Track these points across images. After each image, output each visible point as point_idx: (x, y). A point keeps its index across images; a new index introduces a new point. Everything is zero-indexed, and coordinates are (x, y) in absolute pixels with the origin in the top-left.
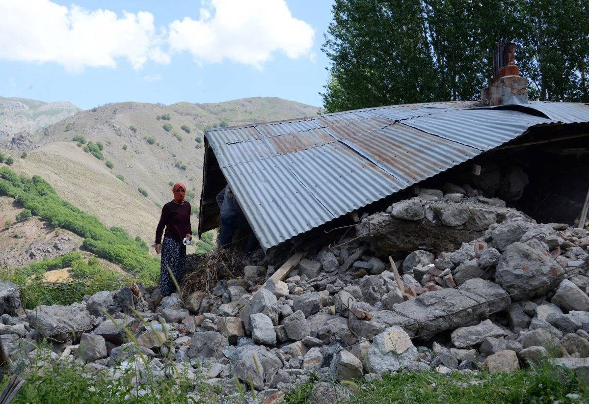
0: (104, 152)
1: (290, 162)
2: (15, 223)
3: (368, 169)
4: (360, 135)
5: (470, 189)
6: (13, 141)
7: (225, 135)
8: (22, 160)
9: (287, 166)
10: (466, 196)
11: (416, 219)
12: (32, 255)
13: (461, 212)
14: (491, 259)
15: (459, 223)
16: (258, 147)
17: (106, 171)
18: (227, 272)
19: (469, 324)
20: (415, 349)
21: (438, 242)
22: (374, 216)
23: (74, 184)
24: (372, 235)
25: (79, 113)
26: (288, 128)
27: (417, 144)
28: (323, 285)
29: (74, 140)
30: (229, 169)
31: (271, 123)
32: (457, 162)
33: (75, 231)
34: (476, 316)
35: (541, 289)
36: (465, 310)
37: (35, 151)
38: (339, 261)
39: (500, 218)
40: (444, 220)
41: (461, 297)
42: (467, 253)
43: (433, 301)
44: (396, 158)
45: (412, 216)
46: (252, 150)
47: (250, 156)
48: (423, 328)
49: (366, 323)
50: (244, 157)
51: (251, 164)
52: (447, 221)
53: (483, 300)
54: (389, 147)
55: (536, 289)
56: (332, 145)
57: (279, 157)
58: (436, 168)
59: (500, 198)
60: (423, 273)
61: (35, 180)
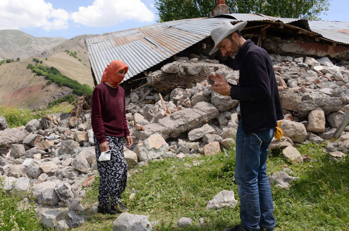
0: (77, 55)
1: (120, 49)
2: (46, 86)
3: (154, 49)
4: (154, 34)
5: (202, 56)
6: (42, 54)
7: (93, 40)
8: (46, 61)
9: (118, 51)
10: (200, 59)
11: (175, 72)
12: (54, 97)
13: (197, 67)
14: (209, 91)
15: (196, 73)
16: (107, 44)
17: (79, 62)
18: (87, 106)
19: (197, 127)
20: (167, 145)
21: (187, 83)
22: (155, 72)
23: (67, 69)
24: (153, 83)
25: (66, 40)
26: (122, 34)
27: (178, 36)
28: (130, 110)
29: (65, 51)
30: (92, 55)
31: (115, 33)
32: (194, 42)
33: (69, 87)
34: (200, 123)
35: (233, 105)
36: (195, 120)
37: (51, 57)
38: (139, 96)
39: (216, 69)
40: (189, 72)
41: (193, 113)
42: (197, 89)
43: (178, 116)
44: (168, 43)
45: (173, 71)
46: (104, 46)
47: (102, 48)
48: (172, 132)
49: (141, 132)
50: (100, 49)
51: (102, 52)
52: (190, 72)
53: (204, 114)
54: (165, 38)
55: (231, 106)
56: (140, 40)
57: (115, 48)
58: (185, 46)
59: (217, 60)
60: (177, 100)
61: (52, 68)
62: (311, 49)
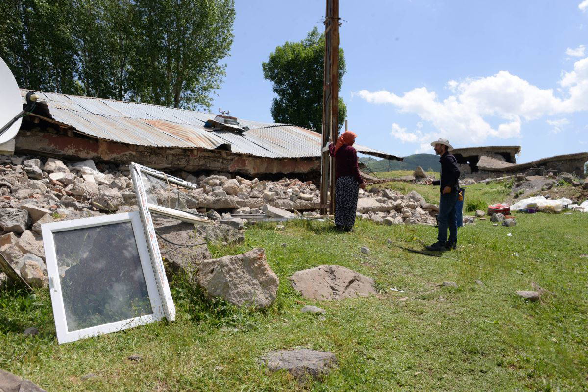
62: (69, 147)
